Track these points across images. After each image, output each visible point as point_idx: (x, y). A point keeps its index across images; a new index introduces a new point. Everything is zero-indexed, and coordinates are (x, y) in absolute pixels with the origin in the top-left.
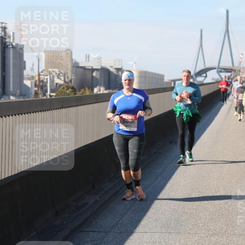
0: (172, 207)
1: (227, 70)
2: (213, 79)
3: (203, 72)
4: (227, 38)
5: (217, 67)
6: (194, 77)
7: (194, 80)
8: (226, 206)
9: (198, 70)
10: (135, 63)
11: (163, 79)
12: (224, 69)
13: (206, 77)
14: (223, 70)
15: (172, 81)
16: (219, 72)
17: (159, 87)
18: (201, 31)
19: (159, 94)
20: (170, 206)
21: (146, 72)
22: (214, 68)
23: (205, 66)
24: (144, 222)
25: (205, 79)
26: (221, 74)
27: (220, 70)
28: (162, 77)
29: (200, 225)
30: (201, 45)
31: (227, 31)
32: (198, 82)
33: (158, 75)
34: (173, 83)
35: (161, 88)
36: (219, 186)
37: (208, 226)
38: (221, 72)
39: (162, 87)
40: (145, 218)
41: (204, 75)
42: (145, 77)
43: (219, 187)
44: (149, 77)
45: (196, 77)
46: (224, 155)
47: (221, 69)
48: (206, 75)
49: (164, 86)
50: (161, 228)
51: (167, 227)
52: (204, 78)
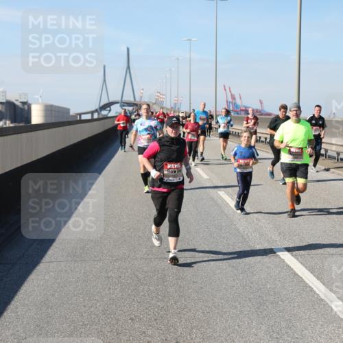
1: (129, 104)
2: (117, 113)
3: (107, 106)
4: (128, 74)
5: (120, 101)
6: (99, 110)
7: (99, 114)
9: (102, 104)
10: (41, 97)
11: (69, 113)
13: (110, 110)
14: (125, 104)
15: (77, 114)
16: (122, 106)
17: (64, 120)
18: (104, 67)
19: (65, 127)
21: (52, 106)
22: (118, 103)
23: (109, 100)
26: (124, 108)
27: (123, 104)
28: (67, 110)
30: (105, 81)
31: (128, 67)
32: (102, 115)
33: (64, 108)
34: (78, 116)
38: (124, 106)
39: (67, 120)
40: (52, 248)
41: (108, 109)
42: (51, 111)
44: (55, 111)
45: (101, 111)
48: (110, 108)
49: (70, 120)
52: (108, 112)
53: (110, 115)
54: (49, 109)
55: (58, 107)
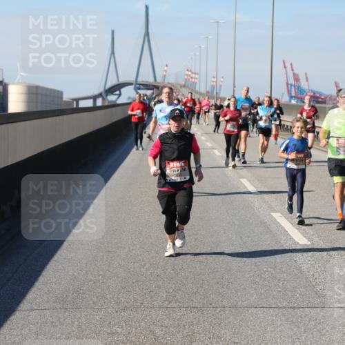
0: (70, 274)
1: (147, 86)
2: (129, 98)
3: (116, 88)
5: (134, 82)
6: (104, 94)
7: (103, 99)
8: (142, 269)
9: (108, 86)
11: (62, 98)
12: (143, 85)
13: (120, 95)
14: (142, 87)
15: (74, 100)
16: (137, 89)
18: (113, 32)
20: (68, 272)
21: (37, 87)
22: (131, 84)
23: (118, 80)
24: (31, 295)
25: (119, 97)
27: (138, 86)
28: (60, 94)
29: (108, 297)
30: (113, 52)
31: (147, 34)
32: (109, 102)
33: (55, 91)
34: (75, 103)
35: (58, 110)
36: (134, 242)
37: (119, 298)
38: (139, 89)
39: (59, 108)
40: (33, 290)
41: (118, 92)
42: (37, 94)
43: (134, 244)
44: (42, 95)
45: (107, 95)
46: (142, 201)
47: (140, 84)
48: (120, 92)
49: (63, 107)
50: (55, 302)
51: (63, 301)
52: (117, 96)
53: (119, 102)
54: (34, 92)
55: (47, 89)
